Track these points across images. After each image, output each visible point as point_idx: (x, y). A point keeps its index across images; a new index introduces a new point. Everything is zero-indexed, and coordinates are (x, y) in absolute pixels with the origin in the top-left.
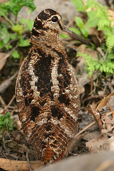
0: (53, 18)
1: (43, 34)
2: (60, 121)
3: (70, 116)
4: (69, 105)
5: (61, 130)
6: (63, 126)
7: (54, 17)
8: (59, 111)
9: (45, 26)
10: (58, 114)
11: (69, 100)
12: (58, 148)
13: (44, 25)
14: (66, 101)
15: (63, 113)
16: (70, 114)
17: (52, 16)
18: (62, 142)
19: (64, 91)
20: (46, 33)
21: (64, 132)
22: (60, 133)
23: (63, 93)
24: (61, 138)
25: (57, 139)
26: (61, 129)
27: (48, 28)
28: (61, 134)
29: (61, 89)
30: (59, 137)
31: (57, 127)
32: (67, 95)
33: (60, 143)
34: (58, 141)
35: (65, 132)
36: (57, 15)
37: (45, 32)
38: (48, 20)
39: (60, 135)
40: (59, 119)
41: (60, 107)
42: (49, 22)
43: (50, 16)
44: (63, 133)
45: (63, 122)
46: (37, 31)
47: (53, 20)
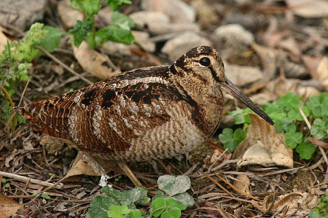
0: (202, 59)
1: (181, 75)
2: (81, 105)
3: (92, 117)
4: (104, 108)
5: (69, 108)
6: (75, 111)
7: (204, 58)
8: (92, 97)
9: (188, 66)
10: (88, 98)
11: (110, 104)
12: (46, 113)
13: (186, 64)
14: (107, 102)
15: (91, 103)
16: (94, 115)
17: (202, 57)
18: (54, 115)
19: (119, 93)
20: (186, 75)
21: (68, 114)
22: (65, 109)
23: (117, 93)
24: (58, 112)
25: (56, 107)
26: (71, 108)
27: (191, 70)
28: (64, 111)
29: (122, 89)
30: (59, 110)
31: (72, 102)
32: (115, 99)
33: (52, 113)
34: (53, 109)
35: (68, 116)
36: (210, 57)
37: (185, 73)
38: (193, 58)
39: (62, 110)
40: (83, 102)
41: (97, 96)
42: (195, 62)
43: (198, 55)
44: (66, 114)
45: (81, 109)
46: (176, 67)
47: (201, 62)
